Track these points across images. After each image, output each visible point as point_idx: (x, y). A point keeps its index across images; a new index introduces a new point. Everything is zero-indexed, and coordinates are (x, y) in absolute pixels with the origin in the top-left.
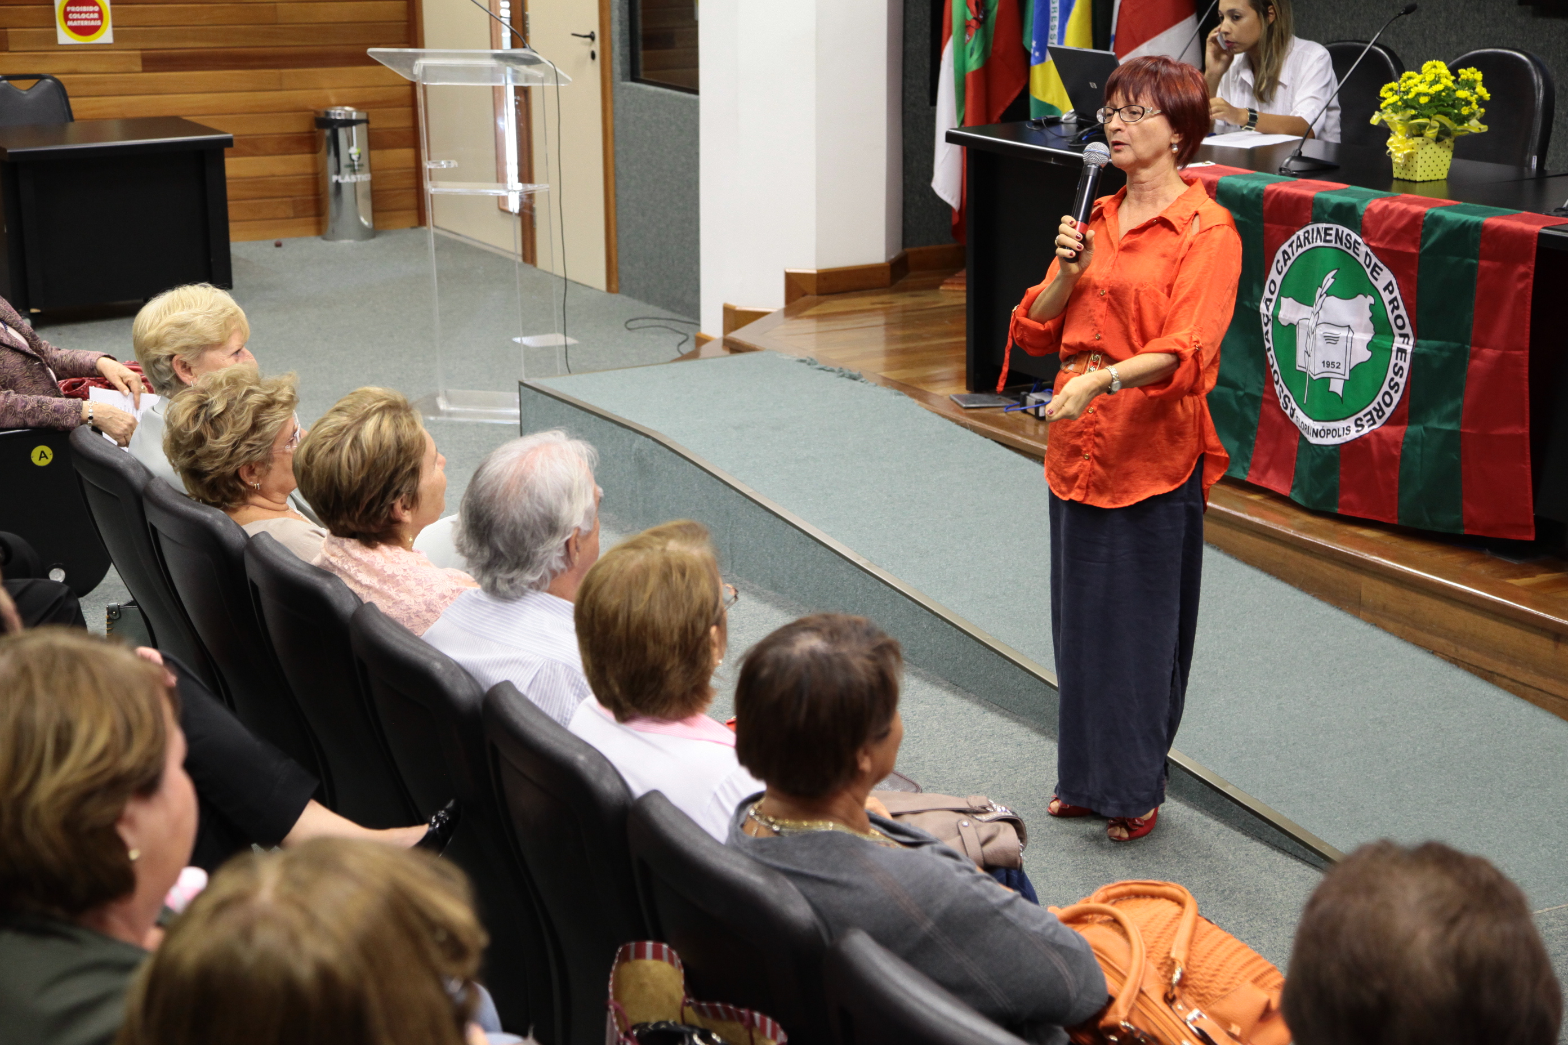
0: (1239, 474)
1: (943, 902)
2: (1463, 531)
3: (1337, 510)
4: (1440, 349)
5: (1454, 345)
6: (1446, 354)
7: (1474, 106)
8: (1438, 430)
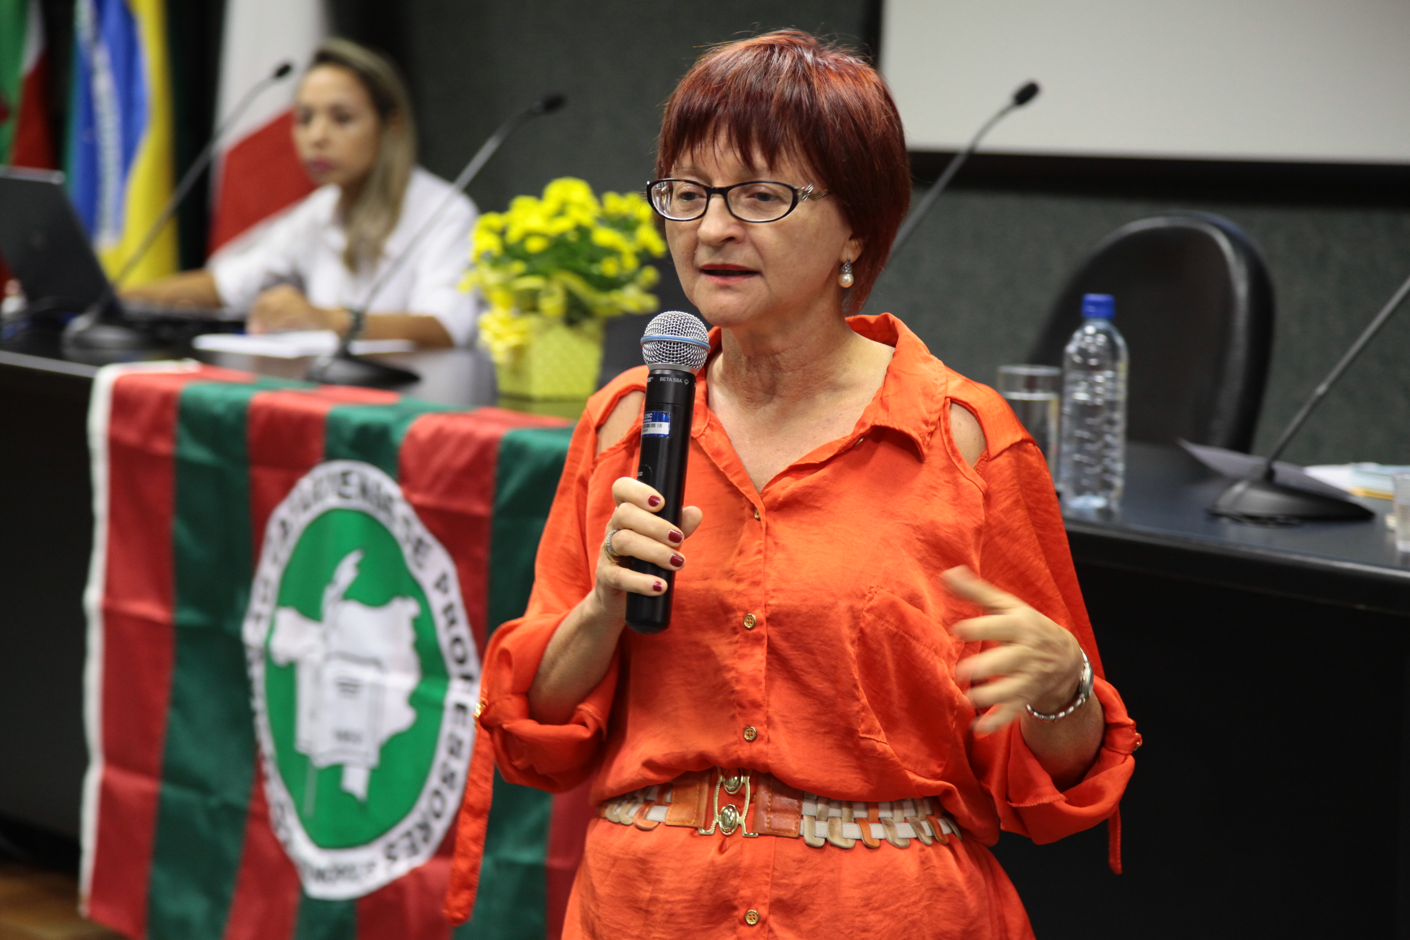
7: (630, 263)
8: (512, 865)
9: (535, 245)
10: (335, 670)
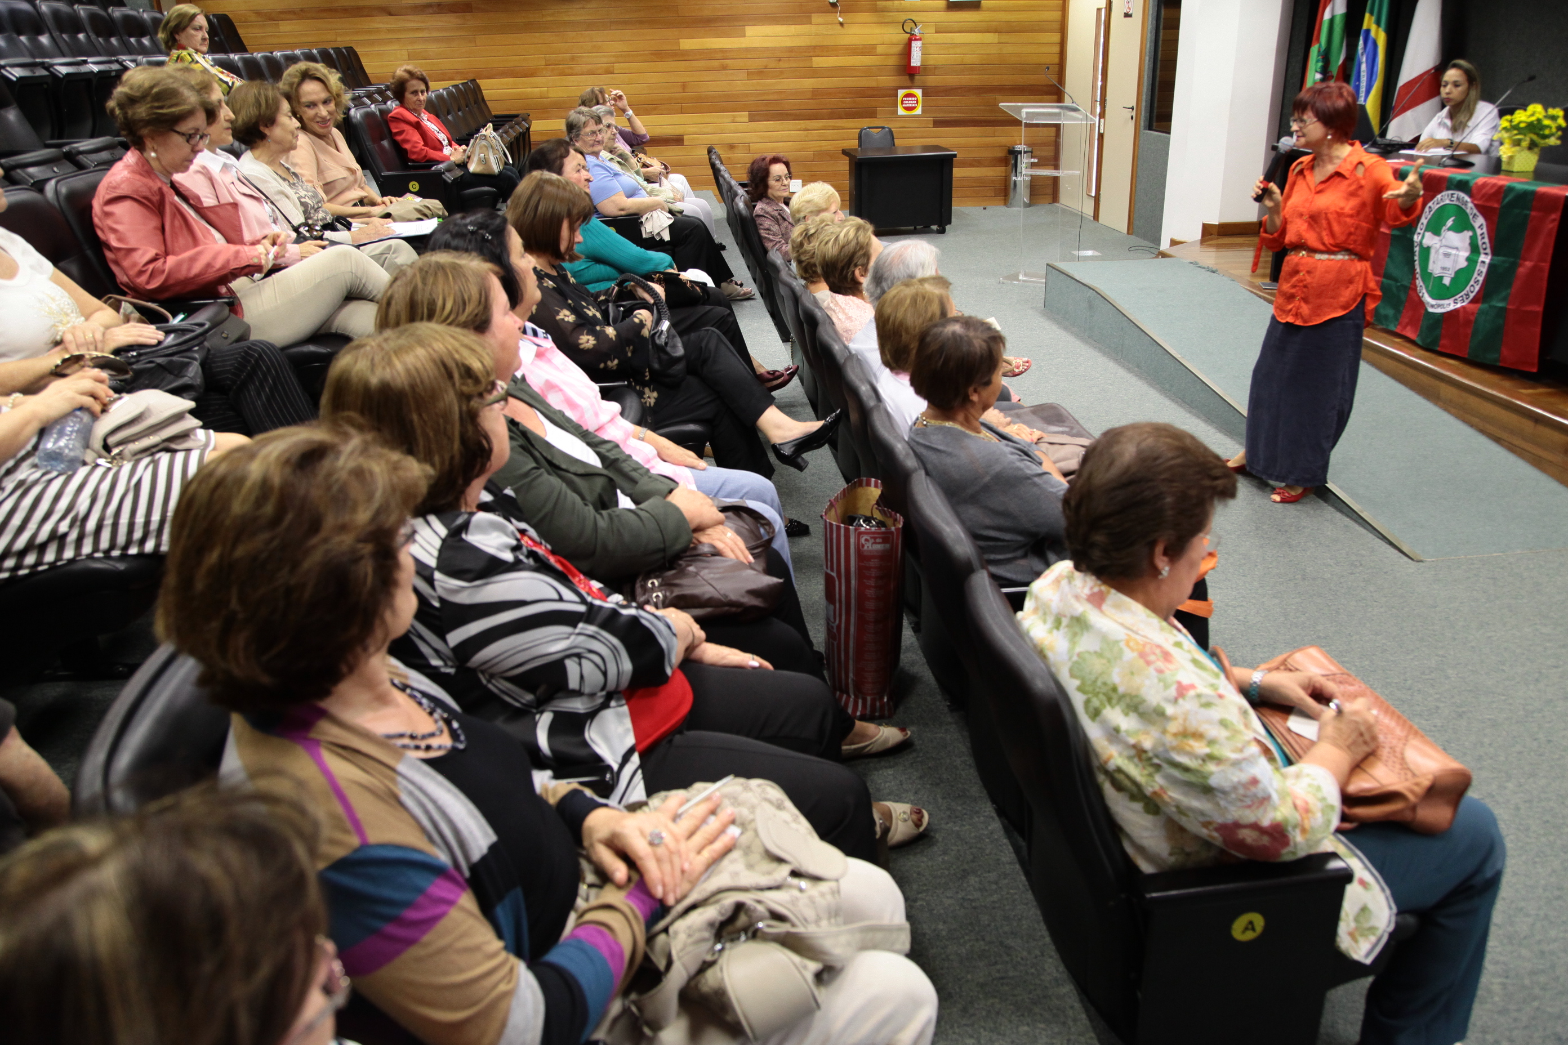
0: (1392, 328)
1: (997, 468)
2: (1498, 364)
3: (1438, 349)
4: (1504, 262)
5: (1512, 260)
6: (1507, 265)
7: (1554, 130)
8: (1495, 307)
9: (1522, 125)
10: (1442, 250)
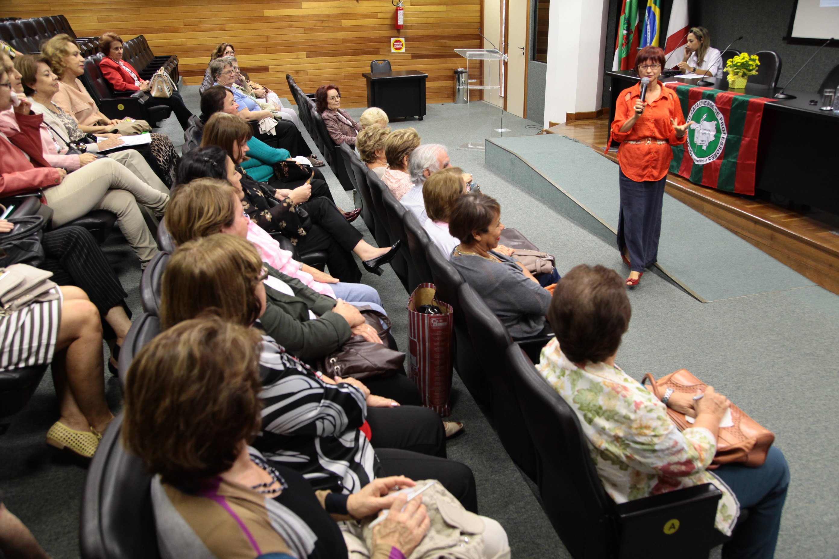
0: (676, 172)
1: (502, 278)
2: (734, 192)
3: (701, 184)
4: (734, 138)
5: (738, 136)
6: (735, 139)
7: (754, 67)
8: (731, 162)
9: (739, 64)
10: (701, 131)
